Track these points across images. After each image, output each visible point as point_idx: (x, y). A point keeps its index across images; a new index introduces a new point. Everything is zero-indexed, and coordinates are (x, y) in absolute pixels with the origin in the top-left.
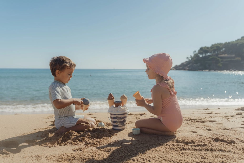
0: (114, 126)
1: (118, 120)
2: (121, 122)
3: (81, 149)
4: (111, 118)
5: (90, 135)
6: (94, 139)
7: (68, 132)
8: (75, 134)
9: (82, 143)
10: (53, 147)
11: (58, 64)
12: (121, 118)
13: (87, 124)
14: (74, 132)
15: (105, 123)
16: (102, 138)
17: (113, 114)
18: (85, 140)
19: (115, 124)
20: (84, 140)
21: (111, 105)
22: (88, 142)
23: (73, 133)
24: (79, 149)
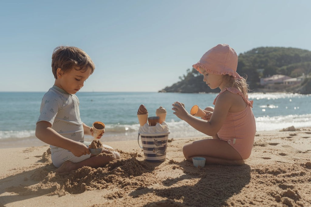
0: (148, 155)
1: (157, 146)
2: (160, 149)
3: (121, 195)
4: (144, 143)
5: (121, 172)
6: (131, 176)
7: (81, 169)
8: (93, 170)
9: (113, 184)
10: (65, 195)
12: (160, 143)
14: (90, 168)
15: (127, 154)
16: (142, 175)
17: (147, 137)
18: (117, 180)
19: (151, 152)
20: (114, 179)
21: (143, 123)
22: (126, 183)
23: (90, 170)
24: (117, 195)
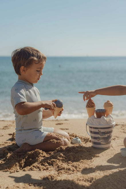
1: (101, 136)
2: (104, 138)
4: (91, 132)
5: (63, 157)
6: (69, 162)
7: (33, 151)
8: (42, 154)
9: (53, 167)
10: (14, 172)
11: (22, 59)
12: (104, 133)
13: (59, 141)
14: (41, 151)
16: (80, 161)
17: (94, 128)
18: (57, 164)
19: (96, 141)
20: (55, 163)
21: (91, 115)
22: (62, 168)
23: (40, 153)
